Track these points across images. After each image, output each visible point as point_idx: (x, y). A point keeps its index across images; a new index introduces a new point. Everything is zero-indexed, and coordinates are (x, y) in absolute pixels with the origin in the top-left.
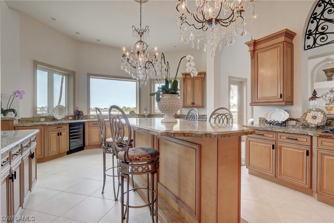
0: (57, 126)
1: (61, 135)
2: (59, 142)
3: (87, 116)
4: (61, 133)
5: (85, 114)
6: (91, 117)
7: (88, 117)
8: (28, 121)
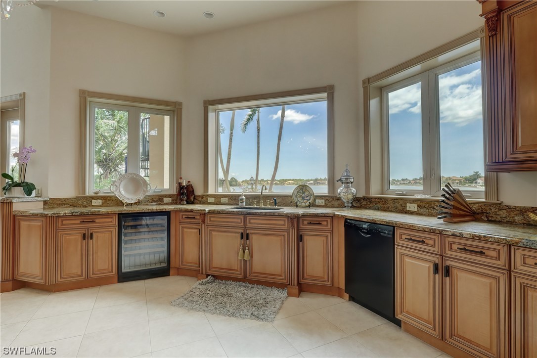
0: (81, 219)
1: (91, 238)
2: (86, 255)
3: (203, 197)
4: (92, 234)
5: (199, 192)
6: (210, 200)
7: (204, 199)
8: (65, 204)
